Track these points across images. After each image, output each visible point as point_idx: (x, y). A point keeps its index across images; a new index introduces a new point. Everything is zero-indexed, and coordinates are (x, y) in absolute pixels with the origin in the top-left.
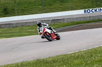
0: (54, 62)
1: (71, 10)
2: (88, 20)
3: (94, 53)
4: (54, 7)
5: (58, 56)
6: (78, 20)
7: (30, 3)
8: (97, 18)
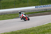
0: (20, 33)
1: (29, 6)
2: (37, 11)
3: (40, 28)
4: (20, 5)
5: (22, 30)
6: (32, 12)
7: (8, 3)
8: (41, 11)
